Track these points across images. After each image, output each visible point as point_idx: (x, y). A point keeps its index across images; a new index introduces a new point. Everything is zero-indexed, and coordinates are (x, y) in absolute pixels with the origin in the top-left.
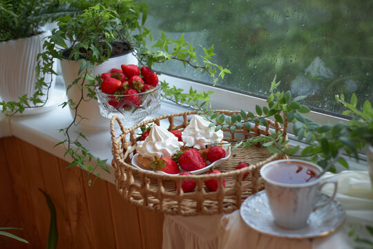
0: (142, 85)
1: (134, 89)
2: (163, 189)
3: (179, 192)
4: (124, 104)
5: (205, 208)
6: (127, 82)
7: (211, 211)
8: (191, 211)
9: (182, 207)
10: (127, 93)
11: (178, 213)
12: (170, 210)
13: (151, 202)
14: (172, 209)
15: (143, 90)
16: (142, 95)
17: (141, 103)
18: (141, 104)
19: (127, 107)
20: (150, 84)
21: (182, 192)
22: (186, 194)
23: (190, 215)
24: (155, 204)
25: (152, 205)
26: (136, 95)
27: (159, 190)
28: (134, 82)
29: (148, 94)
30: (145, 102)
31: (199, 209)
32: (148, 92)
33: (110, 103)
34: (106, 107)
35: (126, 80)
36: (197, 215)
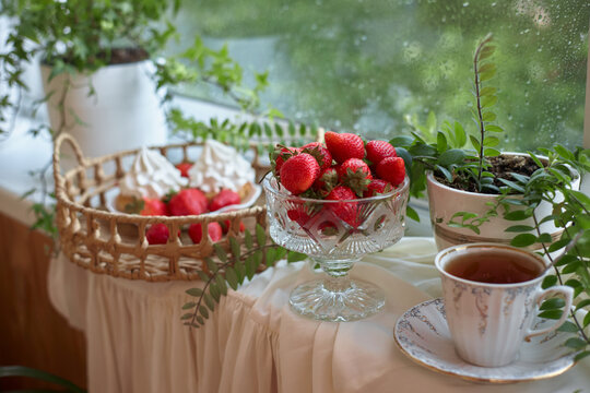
0: (368, 182)
1: (347, 187)
2: (118, 239)
3: (141, 243)
4: (322, 220)
5: (183, 271)
6: (334, 172)
7: (190, 274)
8: (160, 273)
9: (146, 267)
10: (331, 197)
11: (140, 277)
12: (129, 272)
13: (102, 260)
14: (132, 270)
15: (369, 192)
16: (366, 203)
17: (362, 220)
18: (361, 222)
19: (329, 227)
20: (386, 180)
21: (146, 242)
22: (152, 246)
23: (159, 279)
24: (108, 263)
25: (103, 264)
26: (350, 202)
27: (112, 239)
28: (349, 172)
29: (378, 202)
30: (371, 218)
31: (172, 271)
32: (379, 197)
33: (293, 215)
34: (282, 223)
35: (332, 167)
36: (169, 280)
